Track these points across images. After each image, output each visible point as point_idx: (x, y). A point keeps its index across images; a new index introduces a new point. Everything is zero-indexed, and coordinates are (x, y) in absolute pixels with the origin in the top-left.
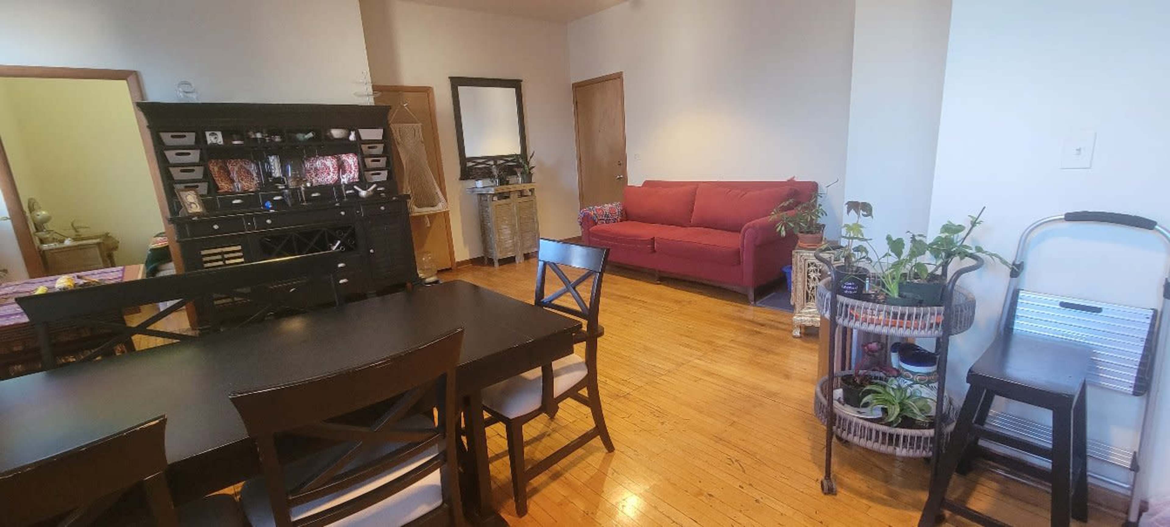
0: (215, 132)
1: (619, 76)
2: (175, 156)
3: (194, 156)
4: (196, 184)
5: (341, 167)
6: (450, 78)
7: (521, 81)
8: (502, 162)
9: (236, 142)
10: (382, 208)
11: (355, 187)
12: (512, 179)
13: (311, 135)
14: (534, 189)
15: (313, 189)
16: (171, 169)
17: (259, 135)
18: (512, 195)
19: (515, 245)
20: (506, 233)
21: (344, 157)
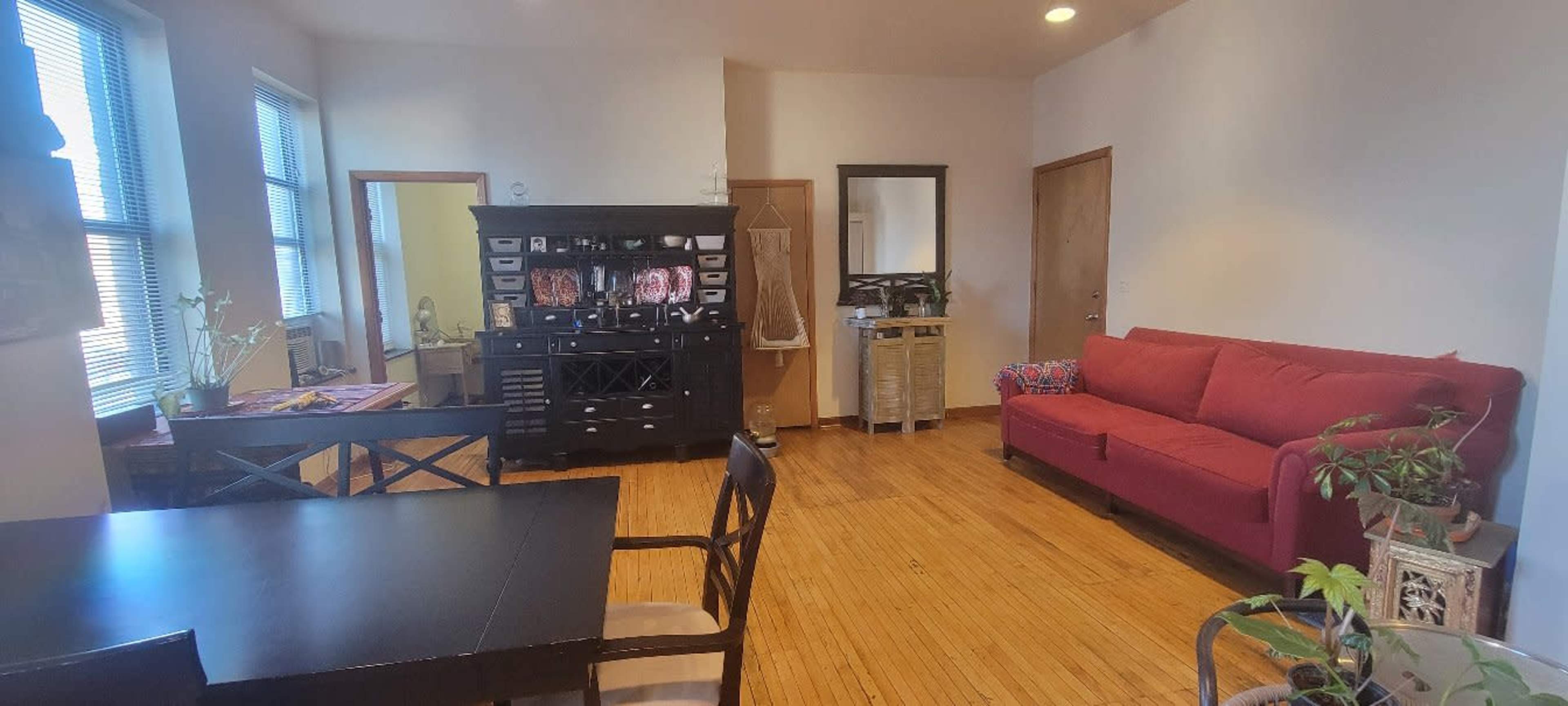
0: (540, 238)
1: (1105, 154)
2: (499, 264)
3: (516, 265)
4: (514, 295)
5: (674, 283)
6: (839, 166)
7: (947, 167)
8: (903, 283)
9: (559, 250)
10: (707, 338)
11: (681, 309)
12: (911, 309)
13: (639, 243)
14: (942, 326)
15: (635, 308)
16: (494, 278)
17: (585, 243)
18: (905, 333)
19: (903, 406)
20: (891, 386)
21: (680, 269)
